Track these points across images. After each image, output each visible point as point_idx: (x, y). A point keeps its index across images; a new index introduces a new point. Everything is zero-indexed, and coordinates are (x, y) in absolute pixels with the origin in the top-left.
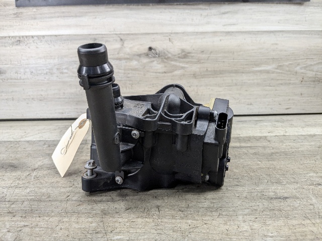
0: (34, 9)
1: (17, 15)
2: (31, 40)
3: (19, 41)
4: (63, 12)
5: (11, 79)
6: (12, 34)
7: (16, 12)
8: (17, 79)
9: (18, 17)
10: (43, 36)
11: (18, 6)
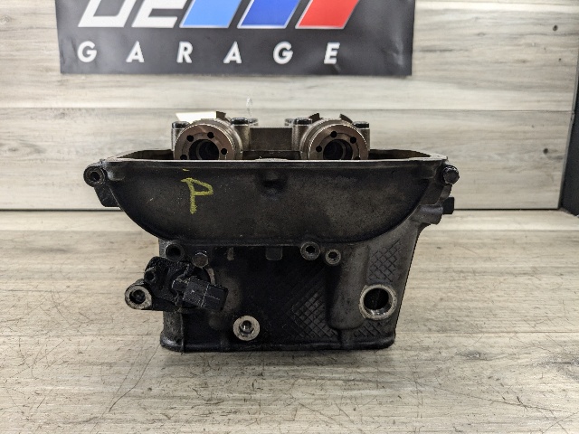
0: (83, 77)
1: (61, 83)
2: (78, 114)
3: (63, 114)
4: (118, 81)
5: (52, 159)
6: (55, 105)
7: (60, 78)
8: (59, 160)
9: (62, 85)
10: (93, 109)
11: (63, 72)
